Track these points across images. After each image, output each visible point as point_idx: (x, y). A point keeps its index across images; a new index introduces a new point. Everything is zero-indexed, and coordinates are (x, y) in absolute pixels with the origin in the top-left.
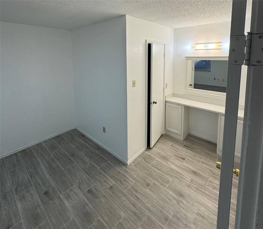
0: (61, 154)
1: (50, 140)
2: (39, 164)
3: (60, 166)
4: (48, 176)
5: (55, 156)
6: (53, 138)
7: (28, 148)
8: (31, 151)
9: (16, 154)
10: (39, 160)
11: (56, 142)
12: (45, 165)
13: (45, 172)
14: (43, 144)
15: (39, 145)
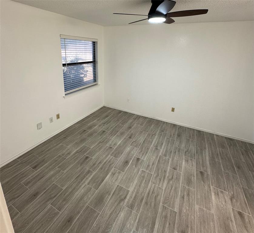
0: (226, 156)
1: (222, 137)
2: (205, 148)
3: (221, 164)
4: (208, 163)
5: (220, 153)
6: (226, 138)
7: (203, 132)
8: (204, 135)
9: (194, 130)
10: (207, 146)
11: (226, 143)
12: (209, 153)
13: (207, 158)
14: (215, 136)
15: (212, 135)
